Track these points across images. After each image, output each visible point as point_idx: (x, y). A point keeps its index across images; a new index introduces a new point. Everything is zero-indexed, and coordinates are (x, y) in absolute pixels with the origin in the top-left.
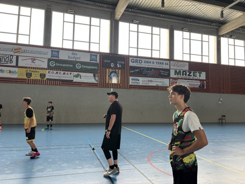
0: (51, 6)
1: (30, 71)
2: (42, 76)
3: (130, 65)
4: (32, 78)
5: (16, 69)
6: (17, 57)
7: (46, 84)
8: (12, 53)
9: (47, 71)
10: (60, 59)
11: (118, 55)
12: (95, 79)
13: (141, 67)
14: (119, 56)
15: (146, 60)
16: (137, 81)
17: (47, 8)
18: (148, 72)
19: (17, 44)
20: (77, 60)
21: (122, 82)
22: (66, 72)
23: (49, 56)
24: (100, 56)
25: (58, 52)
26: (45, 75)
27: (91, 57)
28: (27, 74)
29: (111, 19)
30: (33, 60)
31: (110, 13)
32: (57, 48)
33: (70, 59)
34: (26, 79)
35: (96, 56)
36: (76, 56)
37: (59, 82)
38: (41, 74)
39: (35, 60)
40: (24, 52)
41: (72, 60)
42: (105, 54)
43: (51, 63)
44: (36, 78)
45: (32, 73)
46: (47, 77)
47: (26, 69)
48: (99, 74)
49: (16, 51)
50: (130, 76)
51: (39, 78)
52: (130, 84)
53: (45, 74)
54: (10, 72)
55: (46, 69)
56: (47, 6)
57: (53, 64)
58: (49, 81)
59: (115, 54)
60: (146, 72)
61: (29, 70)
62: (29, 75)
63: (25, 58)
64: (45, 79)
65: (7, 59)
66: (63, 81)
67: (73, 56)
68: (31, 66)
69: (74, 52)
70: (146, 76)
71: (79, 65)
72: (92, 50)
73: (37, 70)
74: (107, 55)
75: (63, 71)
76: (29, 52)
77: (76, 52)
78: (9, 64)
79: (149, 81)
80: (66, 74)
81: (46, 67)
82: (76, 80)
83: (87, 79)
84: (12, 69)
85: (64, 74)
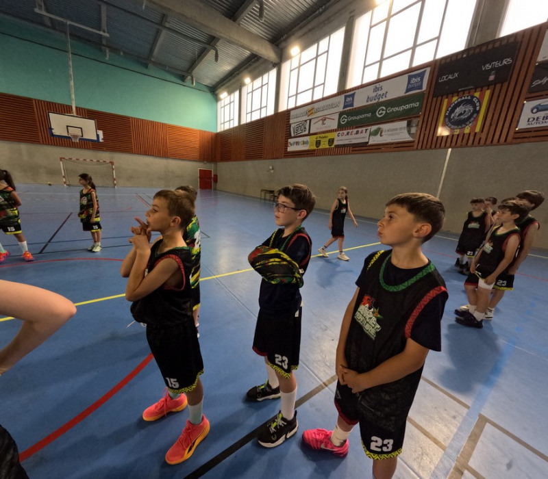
1: (320, 137)
3: (539, 59)
4: (321, 147)
5: (308, 138)
7: (334, 154)
8: (306, 118)
9: (337, 133)
10: (355, 107)
11: (495, 42)
12: (409, 132)
17: (350, 18)
19: (312, 103)
20: (381, 100)
21: (487, 125)
22: (360, 130)
24: (432, 72)
25: (354, 95)
27: (409, 83)
28: (316, 143)
32: (353, 89)
34: (314, 150)
35: (423, 75)
36: (379, 93)
37: (349, 148)
38: (329, 140)
39: (325, 119)
40: (316, 111)
41: (373, 102)
42: (449, 61)
43: (343, 119)
44: (324, 147)
45: (322, 139)
46: (336, 143)
47: (315, 136)
49: (310, 113)
50: (527, 98)
51: (327, 146)
52: (522, 126)
53: (333, 139)
54: (304, 143)
55: (336, 130)
56: (351, 12)
58: (337, 149)
59: (482, 45)
61: (318, 136)
64: (333, 146)
65: (302, 126)
66: (353, 145)
67: (375, 94)
68: (321, 130)
69: (378, 85)
71: (383, 110)
73: (326, 135)
74: (453, 59)
75: (356, 128)
76: (321, 109)
77: (382, 84)
80: (360, 132)
81: (336, 127)
85: (357, 132)
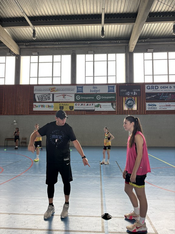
0: (75, 51)
2: (71, 108)
3: (146, 92)
5: (53, 104)
6: (53, 95)
7: (74, 114)
8: (49, 92)
9: (75, 104)
10: (84, 93)
11: (134, 83)
12: (113, 107)
13: (157, 93)
14: (135, 85)
15: (163, 85)
16: (154, 107)
17: (73, 53)
18: (165, 97)
19: (53, 85)
20: (97, 93)
21: (138, 108)
22: (89, 104)
23: (75, 92)
24: (117, 87)
25: (82, 87)
26: (73, 107)
27: (109, 89)
28: (60, 107)
29: (126, 52)
30: (64, 96)
31: (124, 47)
32: (81, 85)
33: (92, 93)
35: (113, 87)
36: (96, 89)
37: (84, 112)
38: (70, 106)
39: (65, 95)
40: (57, 90)
41: (94, 93)
42: (122, 85)
43: (77, 97)
44: (67, 110)
45: (64, 106)
46: (75, 108)
47: (59, 104)
48: (116, 103)
49: (52, 90)
50: (146, 102)
51: (69, 110)
52: (147, 109)
54: (49, 106)
55: (74, 102)
56: (73, 51)
57: (78, 98)
58: (76, 112)
59: (131, 83)
60: (163, 97)
62: (62, 108)
63: (58, 95)
64: (73, 110)
65: (46, 96)
66: (86, 111)
67: (94, 89)
68: (63, 101)
69: (95, 86)
70: (163, 101)
71: (99, 97)
72: (109, 82)
73: (67, 104)
74: (123, 85)
75: (86, 102)
76: (61, 90)
77: (96, 86)
78: (48, 101)
79: (167, 106)
80: (89, 105)
81: (73, 100)
82: (97, 109)
83: (106, 108)
84: (50, 104)
85: (88, 105)
